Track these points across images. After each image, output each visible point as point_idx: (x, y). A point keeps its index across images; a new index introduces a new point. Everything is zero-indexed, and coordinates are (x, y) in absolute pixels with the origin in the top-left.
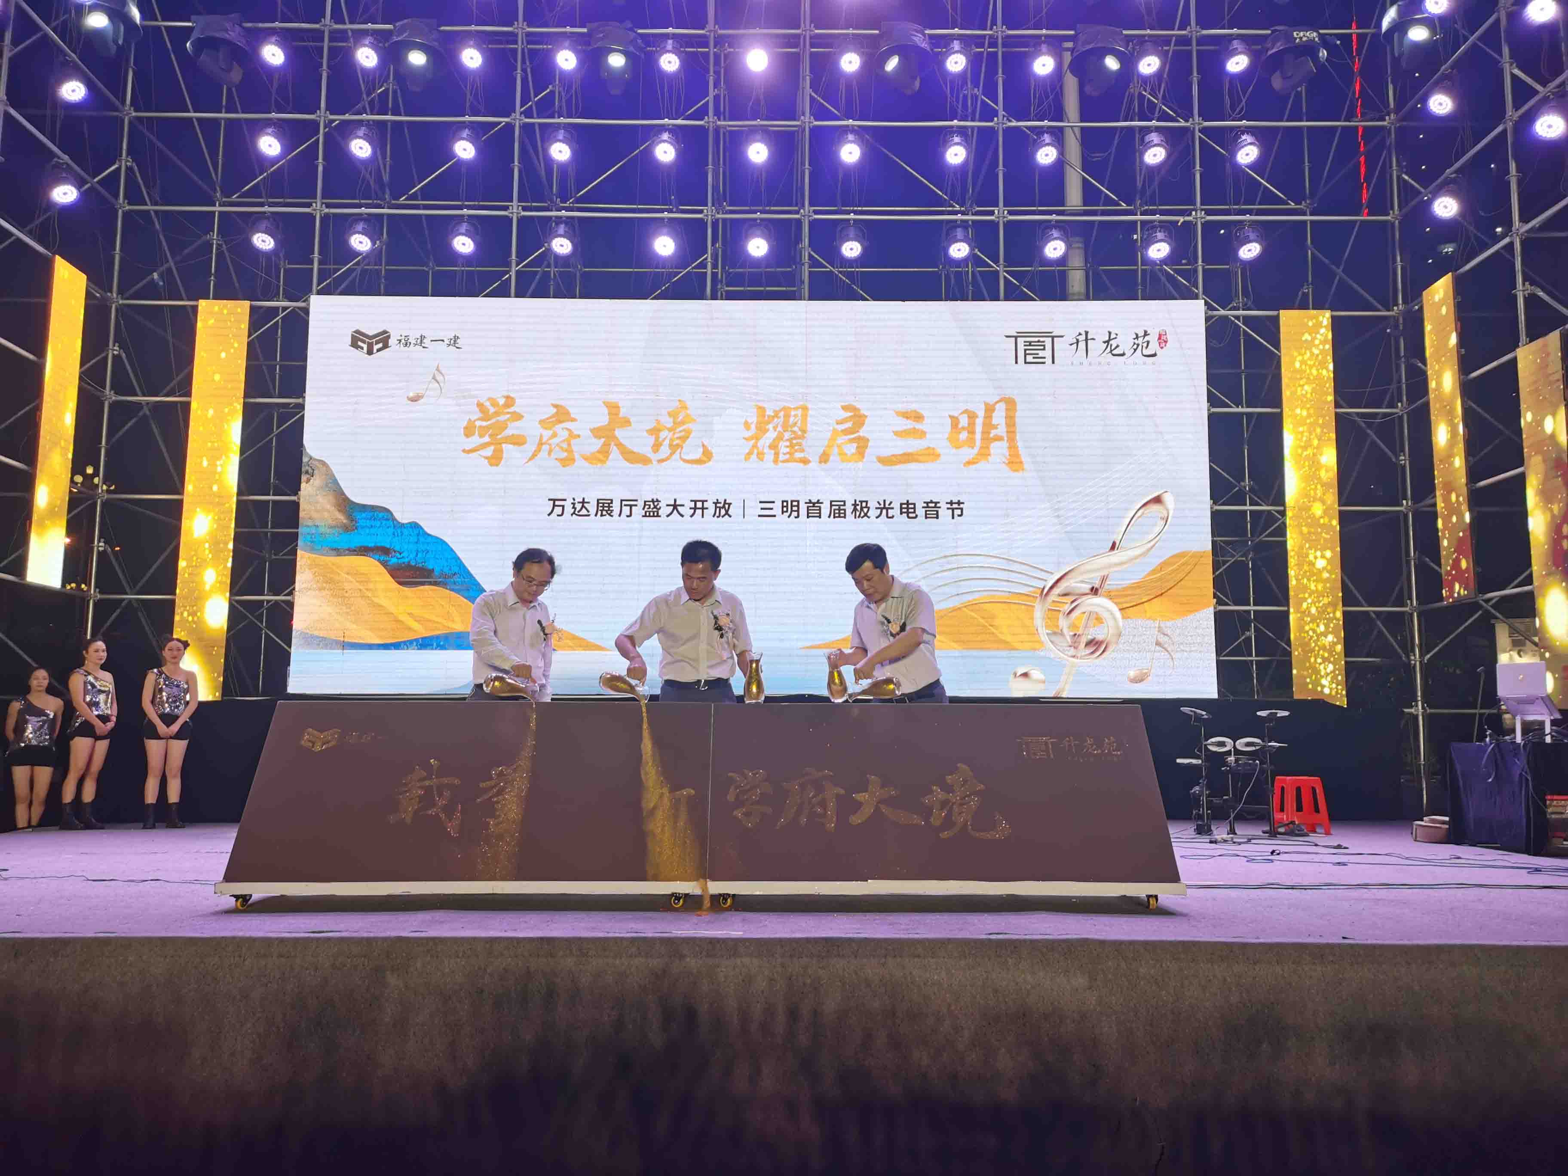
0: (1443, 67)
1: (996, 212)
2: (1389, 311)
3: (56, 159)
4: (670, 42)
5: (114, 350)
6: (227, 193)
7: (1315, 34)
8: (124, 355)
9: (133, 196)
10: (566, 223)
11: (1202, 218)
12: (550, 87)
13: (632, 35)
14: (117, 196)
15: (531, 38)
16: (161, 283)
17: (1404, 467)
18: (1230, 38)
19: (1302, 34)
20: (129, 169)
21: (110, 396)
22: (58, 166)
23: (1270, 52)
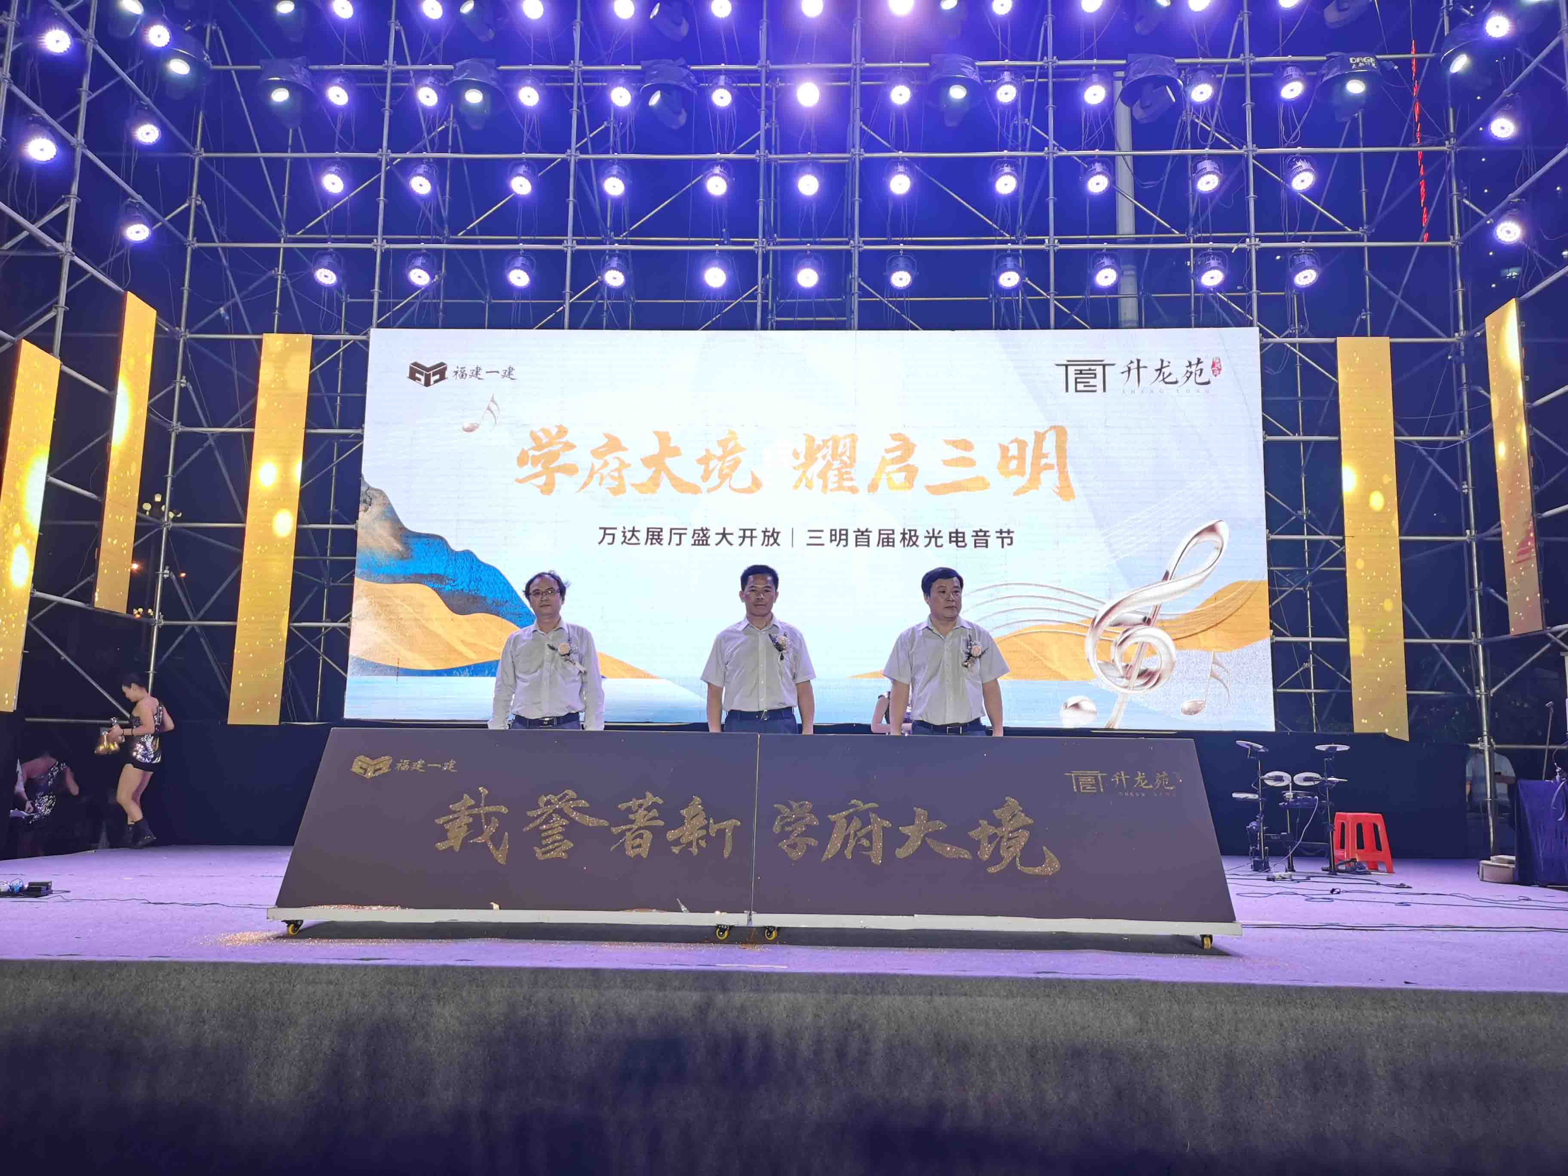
0: (1505, 91)
1: (1047, 241)
2: (1449, 336)
3: (129, 199)
4: (722, 77)
5: (181, 382)
6: (292, 230)
7: (1372, 60)
8: (190, 388)
9: (202, 234)
10: (619, 256)
11: (1256, 245)
12: (605, 123)
13: (685, 72)
14: (186, 234)
15: (587, 76)
16: (227, 318)
17: (1467, 495)
18: (1285, 65)
19: (1358, 60)
20: (199, 207)
21: (176, 427)
22: (132, 206)
23: (1325, 79)
